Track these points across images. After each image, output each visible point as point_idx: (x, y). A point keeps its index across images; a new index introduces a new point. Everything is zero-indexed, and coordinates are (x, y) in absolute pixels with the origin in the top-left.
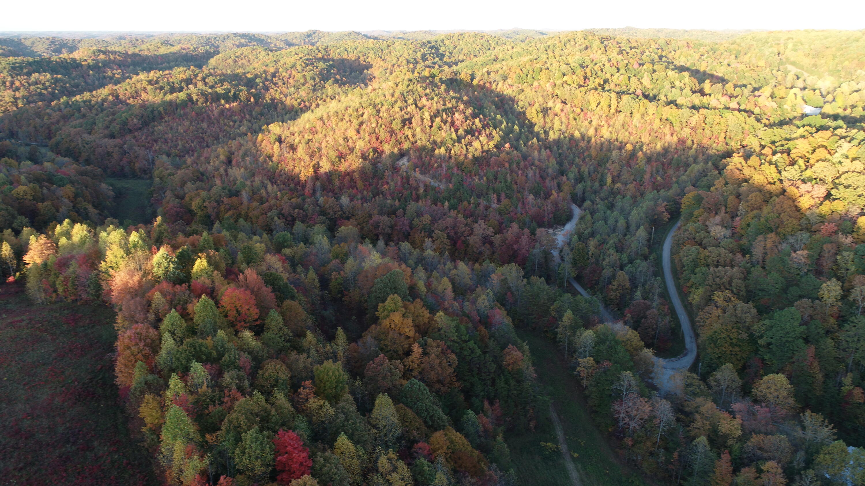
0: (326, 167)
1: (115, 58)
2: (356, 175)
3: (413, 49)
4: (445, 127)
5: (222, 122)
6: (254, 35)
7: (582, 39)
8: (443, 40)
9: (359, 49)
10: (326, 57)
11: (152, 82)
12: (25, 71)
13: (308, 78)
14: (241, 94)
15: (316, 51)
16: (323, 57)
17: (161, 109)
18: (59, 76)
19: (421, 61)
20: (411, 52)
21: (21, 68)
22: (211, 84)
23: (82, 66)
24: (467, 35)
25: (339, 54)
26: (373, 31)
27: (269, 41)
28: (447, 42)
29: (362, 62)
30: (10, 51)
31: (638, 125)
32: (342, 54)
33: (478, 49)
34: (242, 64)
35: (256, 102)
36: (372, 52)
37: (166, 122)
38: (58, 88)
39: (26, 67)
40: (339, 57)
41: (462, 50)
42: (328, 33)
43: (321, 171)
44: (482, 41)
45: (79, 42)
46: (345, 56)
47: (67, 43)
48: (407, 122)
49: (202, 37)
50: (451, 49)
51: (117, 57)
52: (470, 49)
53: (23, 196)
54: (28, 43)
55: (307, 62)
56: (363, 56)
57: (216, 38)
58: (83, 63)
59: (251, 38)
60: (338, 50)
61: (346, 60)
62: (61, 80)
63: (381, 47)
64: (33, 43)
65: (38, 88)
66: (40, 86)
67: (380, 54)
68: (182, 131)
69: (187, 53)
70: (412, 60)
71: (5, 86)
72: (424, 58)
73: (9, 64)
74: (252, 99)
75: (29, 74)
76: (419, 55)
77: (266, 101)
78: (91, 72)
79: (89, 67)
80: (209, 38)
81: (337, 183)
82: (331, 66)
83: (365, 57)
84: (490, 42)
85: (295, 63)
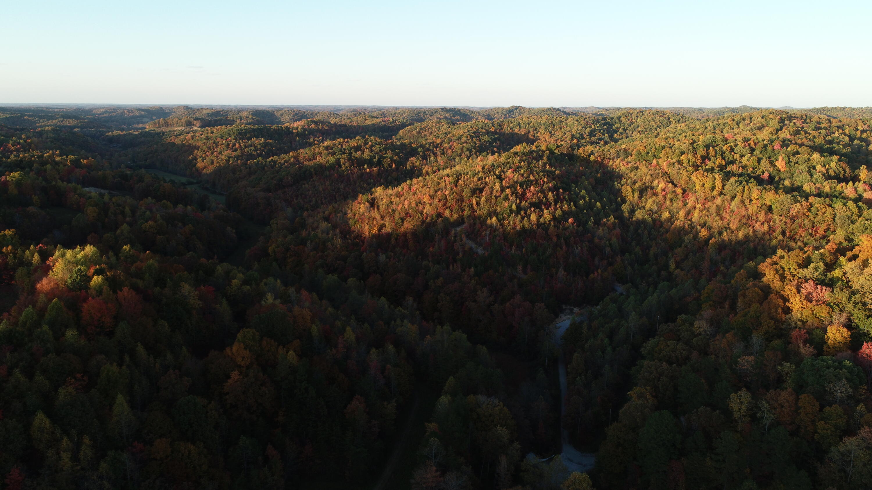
0: (388, 228)
1: (322, 127)
2: (409, 236)
3: (583, 125)
4: (511, 198)
5: (358, 184)
6: (459, 110)
7: (760, 118)
8: (620, 117)
9: (531, 124)
10: (498, 131)
11: (329, 148)
12: (248, 136)
13: (465, 149)
14: (385, 160)
15: (490, 126)
16: (496, 130)
17: (312, 170)
18: (270, 141)
19: (588, 137)
20: (580, 128)
21: (246, 133)
22: (376, 151)
23: (293, 133)
24: (648, 112)
25: (511, 128)
26: (586, 108)
27: (472, 115)
28: (623, 119)
29: (530, 136)
30: (258, 120)
31: (736, 210)
32: (514, 129)
33: (655, 126)
34: (425, 135)
35: (397, 168)
36: (543, 127)
37: (313, 180)
38: (265, 151)
39: (249, 133)
40: (511, 131)
41: (638, 127)
42: (529, 109)
43: (384, 231)
44: (661, 118)
45: (316, 114)
46: (516, 130)
47: (307, 115)
48: (477, 192)
49: (413, 111)
50: (626, 125)
51: (325, 126)
52: (646, 127)
53: (149, 229)
54: (278, 114)
55: (473, 135)
56: (534, 130)
57: (425, 112)
58: (294, 131)
59: (456, 112)
60: (511, 125)
61: (516, 134)
62: (271, 144)
63: (554, 122)
64: (282, 115)
65: (251, 150)
66: (253, 148)
67: (550, 129)
68: (321, 189)
69: (385, 125)
70: (578, 136)
71: (228, 148)
72: (592, 134)
73: (238, 130)
74: (394, 166)
75: (249, 139)
76: (588, 130)
77: (406, 168)
78: (298, 138)
79: (298, 134)
80: (419, 113)
81: (393, 241)
82: (495, 140)
83: (535, 132)
84: (671, 119)
85: (462, 136)
